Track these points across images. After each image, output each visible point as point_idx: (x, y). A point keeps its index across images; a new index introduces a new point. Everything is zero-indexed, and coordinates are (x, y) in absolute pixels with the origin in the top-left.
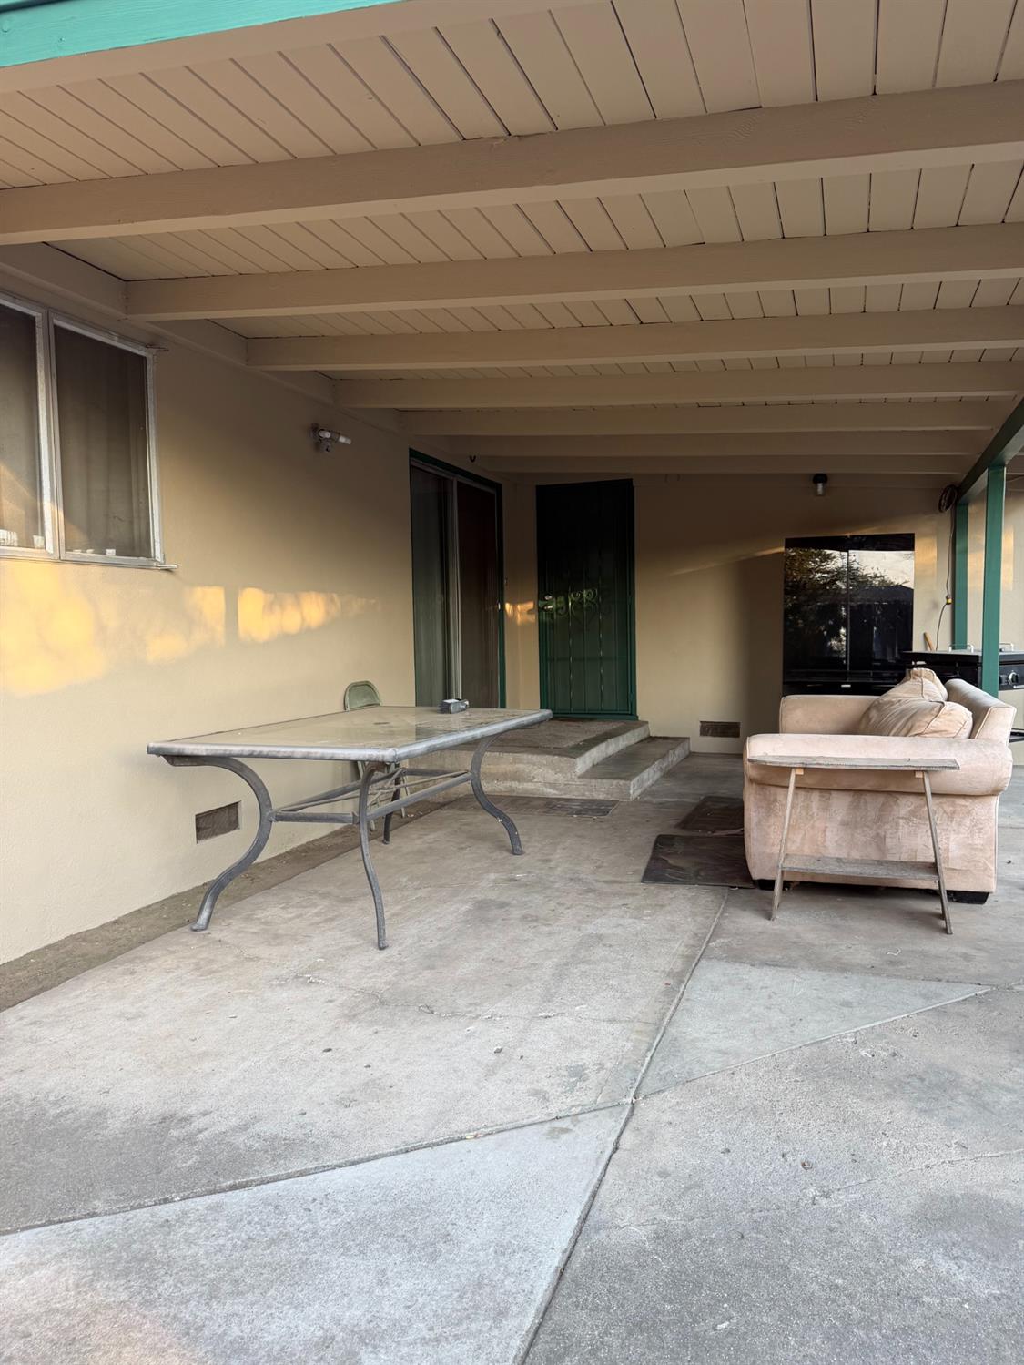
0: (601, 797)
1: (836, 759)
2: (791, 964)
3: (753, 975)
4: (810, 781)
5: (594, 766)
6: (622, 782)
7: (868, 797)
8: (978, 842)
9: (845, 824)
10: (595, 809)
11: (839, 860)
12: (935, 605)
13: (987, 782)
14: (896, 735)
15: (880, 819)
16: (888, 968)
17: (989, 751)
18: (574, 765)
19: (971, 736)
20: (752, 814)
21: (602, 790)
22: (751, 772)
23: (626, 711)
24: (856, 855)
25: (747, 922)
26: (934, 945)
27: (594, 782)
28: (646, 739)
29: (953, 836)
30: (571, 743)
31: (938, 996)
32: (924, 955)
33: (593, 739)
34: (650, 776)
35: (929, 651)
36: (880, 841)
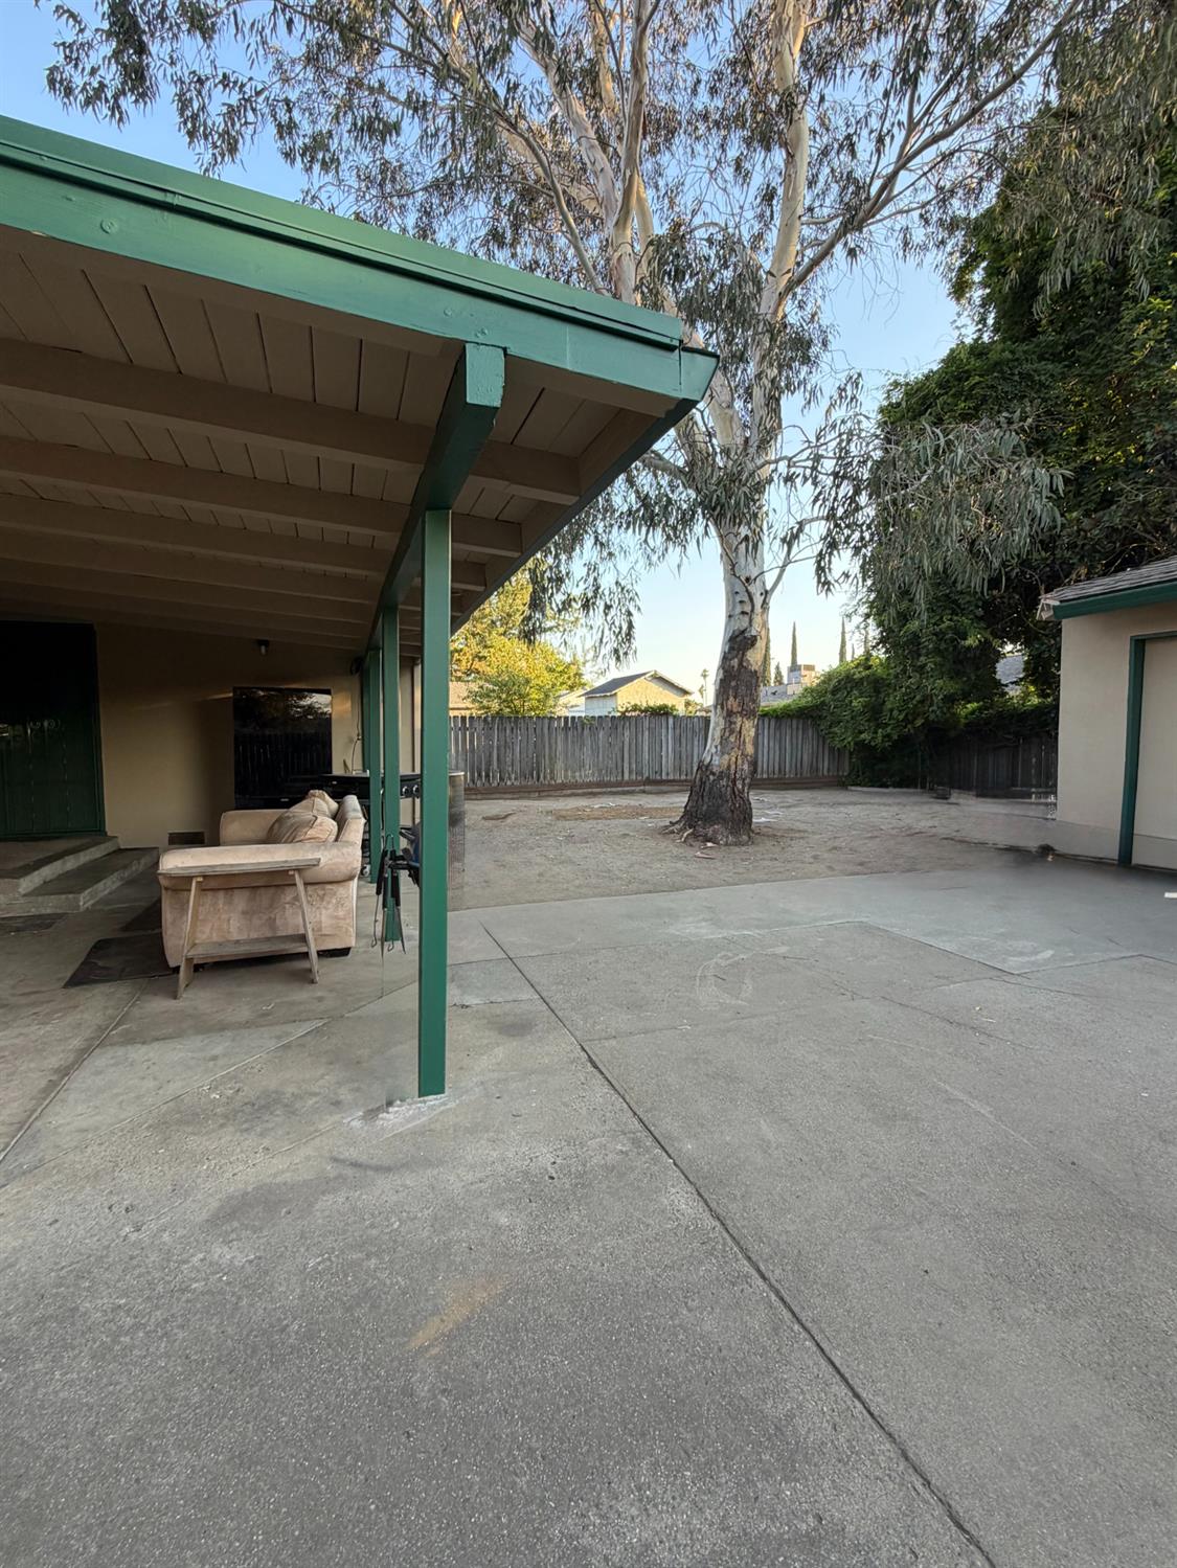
0: (49, 911)
1: (232, 865)
2: (179, 1035)
3: (138, 1053)
4: (213, 884)
5: (45, 882)
6: (71, 896)
7: (262, 890)
8: (341, 913)
9: (244, 913)
10: (39, 924)
11: (237, 942)
12: (351, 740)
13: (344, 871)
14: (285, 842)
15: (271, 906)
16: (260, 1021)
17: (345, 850)
18: (18, 886)
19: (336, 840)
20: (168, 915)
21: (50, 905)
22: (164, 882)
23: (95, 828)
24: (254, 935)
25: (158, 1005)
26: (301, 995)
27: (40, 899)
28: (114, 852)
29: (324, 911)
30: (21, 864)
31: (288, 1034)
32: (292, 1004)
33: (50, 857)
34: (108, 886)
35: (348, 775)
36: (271, 923)
